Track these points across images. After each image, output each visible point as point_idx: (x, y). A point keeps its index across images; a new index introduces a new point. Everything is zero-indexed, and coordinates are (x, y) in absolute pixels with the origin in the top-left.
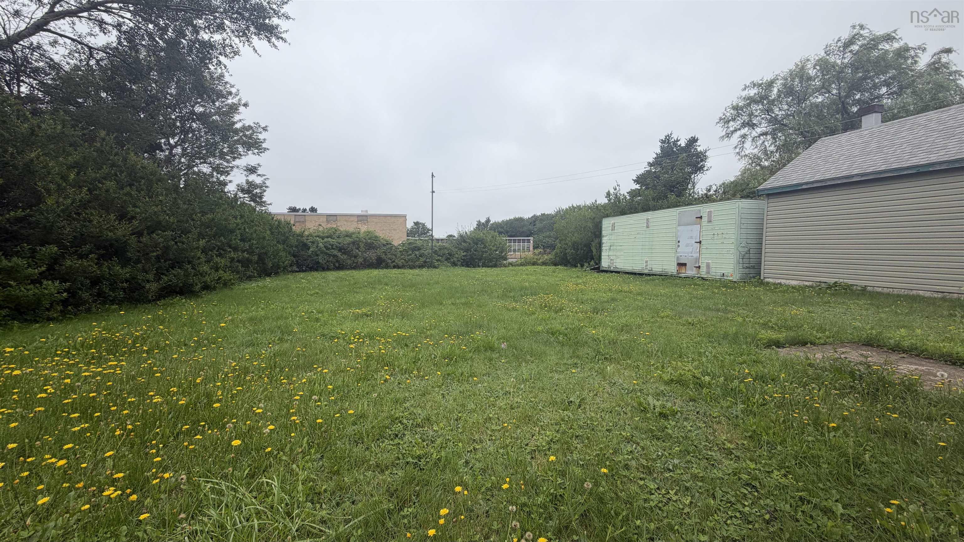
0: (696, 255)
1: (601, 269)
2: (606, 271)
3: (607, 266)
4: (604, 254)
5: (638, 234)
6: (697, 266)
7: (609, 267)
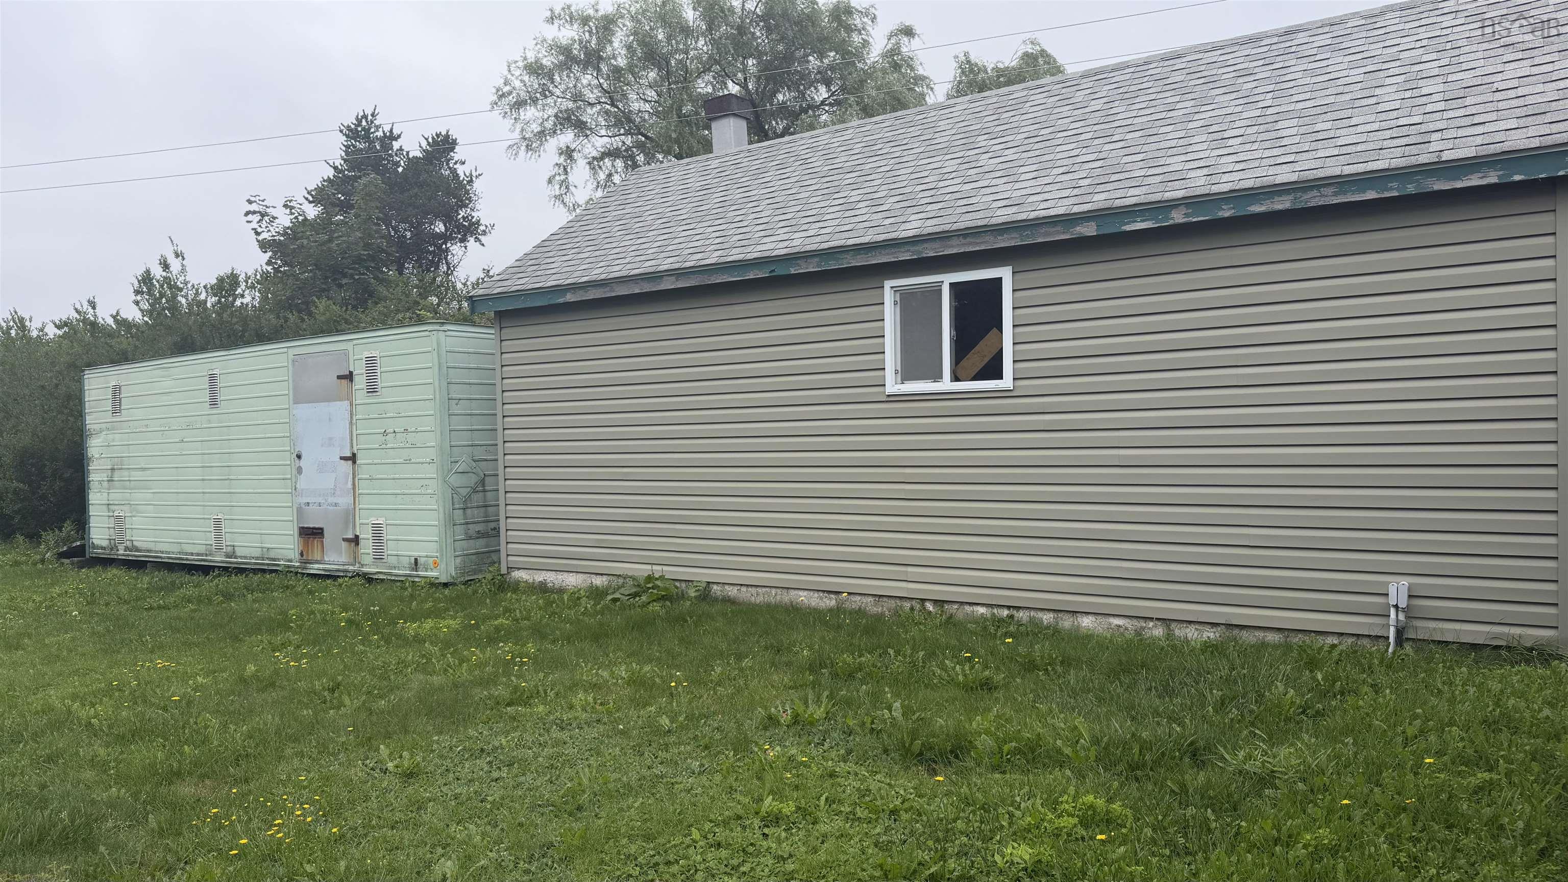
0: (345, 501)
1: (90, 553)
2: (107, 562)
3: (105, 543)
4: (96, 498)
5: (189, 427)
6: (351, 536)
7: (113, 547)
